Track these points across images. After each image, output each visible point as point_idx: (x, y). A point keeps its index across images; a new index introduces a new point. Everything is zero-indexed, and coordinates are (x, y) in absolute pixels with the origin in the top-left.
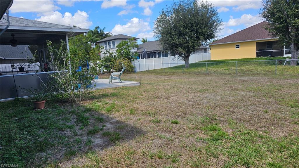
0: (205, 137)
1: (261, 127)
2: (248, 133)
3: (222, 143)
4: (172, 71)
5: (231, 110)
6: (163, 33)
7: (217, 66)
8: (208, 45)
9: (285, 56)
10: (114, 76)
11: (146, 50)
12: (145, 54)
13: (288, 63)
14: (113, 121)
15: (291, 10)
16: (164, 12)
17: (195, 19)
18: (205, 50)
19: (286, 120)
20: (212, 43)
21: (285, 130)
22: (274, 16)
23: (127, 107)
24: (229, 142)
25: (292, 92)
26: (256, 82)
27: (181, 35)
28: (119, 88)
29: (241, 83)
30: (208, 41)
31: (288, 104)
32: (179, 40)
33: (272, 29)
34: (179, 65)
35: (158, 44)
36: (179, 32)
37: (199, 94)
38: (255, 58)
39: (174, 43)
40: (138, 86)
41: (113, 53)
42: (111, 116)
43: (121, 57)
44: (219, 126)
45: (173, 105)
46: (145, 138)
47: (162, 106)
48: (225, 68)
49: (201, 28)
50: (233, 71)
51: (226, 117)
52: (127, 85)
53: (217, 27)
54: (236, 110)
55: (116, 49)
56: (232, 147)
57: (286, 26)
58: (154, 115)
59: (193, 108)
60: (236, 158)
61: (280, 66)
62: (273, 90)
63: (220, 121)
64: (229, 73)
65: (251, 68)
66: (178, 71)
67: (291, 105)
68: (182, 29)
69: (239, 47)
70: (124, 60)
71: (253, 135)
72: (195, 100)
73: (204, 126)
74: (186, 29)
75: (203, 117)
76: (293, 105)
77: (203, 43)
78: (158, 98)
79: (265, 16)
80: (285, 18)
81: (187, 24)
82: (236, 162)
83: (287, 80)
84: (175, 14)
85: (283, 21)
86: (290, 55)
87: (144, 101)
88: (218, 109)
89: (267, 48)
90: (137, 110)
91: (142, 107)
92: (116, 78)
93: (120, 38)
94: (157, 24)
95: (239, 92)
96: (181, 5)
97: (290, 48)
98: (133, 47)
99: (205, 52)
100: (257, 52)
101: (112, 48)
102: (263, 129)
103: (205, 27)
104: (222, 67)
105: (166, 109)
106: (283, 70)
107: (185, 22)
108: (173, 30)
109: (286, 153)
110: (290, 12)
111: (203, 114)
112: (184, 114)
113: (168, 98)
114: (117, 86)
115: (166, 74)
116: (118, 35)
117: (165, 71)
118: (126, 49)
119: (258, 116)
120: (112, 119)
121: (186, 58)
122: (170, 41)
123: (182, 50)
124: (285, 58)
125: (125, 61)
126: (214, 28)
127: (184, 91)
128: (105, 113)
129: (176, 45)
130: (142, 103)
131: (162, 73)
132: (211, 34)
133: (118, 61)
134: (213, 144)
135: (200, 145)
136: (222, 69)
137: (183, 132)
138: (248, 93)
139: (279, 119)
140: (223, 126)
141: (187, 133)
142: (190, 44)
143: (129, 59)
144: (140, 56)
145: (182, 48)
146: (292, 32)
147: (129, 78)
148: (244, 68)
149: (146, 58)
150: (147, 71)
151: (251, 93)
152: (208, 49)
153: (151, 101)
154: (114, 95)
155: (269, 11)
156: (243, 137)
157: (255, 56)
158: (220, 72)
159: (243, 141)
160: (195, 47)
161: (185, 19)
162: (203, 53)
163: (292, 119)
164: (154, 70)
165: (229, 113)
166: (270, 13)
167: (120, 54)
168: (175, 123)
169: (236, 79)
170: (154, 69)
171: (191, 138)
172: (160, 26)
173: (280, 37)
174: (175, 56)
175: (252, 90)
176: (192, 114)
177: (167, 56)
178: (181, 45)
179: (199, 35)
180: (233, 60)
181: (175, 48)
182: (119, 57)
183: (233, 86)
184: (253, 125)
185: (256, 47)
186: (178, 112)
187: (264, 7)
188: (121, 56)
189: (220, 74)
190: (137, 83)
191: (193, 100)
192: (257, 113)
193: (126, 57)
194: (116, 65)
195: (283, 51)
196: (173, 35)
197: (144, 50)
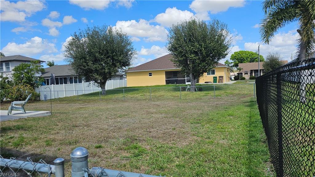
0: (128, 155)
1: (171, 141)
2: (162, 147)
3: (142, 157)
4: (87, 98)
5: (148, 130)
6: (75, 58)
7: (134, 92)
8: (124, 72)
9: (187, 83)
10: (15, 106)
11: (54, 75)
12: (53, 79)
13: (189, 90)
14: (26, 154)
15: (188, 47)
16: (76, 36)
17: (111, 46)
18: (121, 77)
19: (188, 134)
20: (128, 71)
21: (187, 141)
22: (177, 51)
23: (40, 139)
24: (148, 156)
25: (192, 112)
26: (167, 106)
27: (96, 60)
28: (24, 120)
29: (155, 108)
30: (124, 68)
31: (189, 122)
32: (95, 66)
33: (176, 61)
34: (95, 91)
35: (69, 68)
36: (94, 57)
37: (119, 120)
38: (165, 85)
39: (89, 69)
40: (49, 116)
41: (7, 78)
42: (22, 150)
43: (19, 83)
44: (139, 144)
45: (94, 132)
46: (69, 165)
47: (83, 134)
48: (141, 94)
49: (116, 55)
50: (147, 97)
51: (144, 136)
52: (35, 115)
53: (132, 56)
54: (152, 130)
55: (13, 73)
56: (151, 159)
57: (185, 59)
58: (75, 144)
59: (114, 132)
60: (154, 166)
61: (184, 92)
62: (179, 111)
63: (140, 141)
64: (144, 98)
65: (162, 94)
66: (94, 98)
67: (191, 122)
68: (97, 54)
69: (151, 75)
70: (24, 86)
71: (165, 147)
72: (116, 125)
73: (127, 146)
74: (102, 55)
75: (125, 139)
76: (192, 122)
77: (120, 70)
78: (77, 127)
79: (170, 50)
80: (185, 53)
81: (103, 50)
82: (154, 169)
83: (188, 104)
84: (89, 39)
85: (183, 55)
86: (190, 83)
87: (61, 131)
88: (137, 131)
89: (174, 76)
90: (54, 140)
91: (59, 137)
92: (19, 108)
93: (17, 59)
94: (68, 47)
95: (154, 115)
96: (95, 30)
97: (189, 77)
98: (37, 71)
99: (121, 79)
100: (166, 80)
101: (4, 72)
102: (172, 142)
103: (120, 55)
104: (137, 94)
105: (87, 136)
106: (186, 95)
107: (101, 48)
108: (88, 54)
109: (188, 157)
110: (188, 49)
111: (125, 137)
112: (107, 138)
113: (88, 126)
114: (19, 117)
115: (81, 102)
116: (15, 56)
117: (79, 99)
118: (28, 73)
119: (169, 133)
120: (24, 153)
121: (102, 84)
122: (85, 67)
123: (98, 76)
124: (187, 85)
125: (25, 88)
126: (129, 57)
127: (103, 118)
128: (12, 148)
129: (91, 71)
130: (58, 133)
131: (76, 100)
132: (127, 62)
133: (15, 88)
134: (135, 159)
135: (124, 162)
136: (138, 95)
137: (107, 154)
138: (160, 115)
139: (183, 133)
140: (142, 144)
141: (112, 154)
142: (106, 71)
143: (32, 85)
144: (46, 82)
145: (97, 75)
146: (190, 64)
147: (32, 107)
148: (157, 94)
149: (54, 84)
150: (55, 99)
151: (163, 115)
152: (124, 76)
153: (69, 130)
154: (18, 128)
155: (173, 46)
156: (158, 150)
157: (164, 83)
158: (136, 98)
159: (158, 153)
160: (112, 73)
161: (100, 45)
162: (119, 80)
163: (192, 133)
164: (64, 98)
165: (146, 133)
166: (173, 48)
167: (19, 79)
168: (100, 147)
169: (150, 104)
170: (65, 96)
171: (115, 158)
172: (72, 49)
173: (182, 68)
174: (90, 82)
175: (163, 113)
176: (114, 138)
177: (80, 82)
178: (96, 71)
179: (115, 62)
180: (147, 87)
181: (91, 74)
182: (17, 83)
183: (149, 110)
184: (165, 140)
185: (165, 76)
186: (101, 138)
187: (169, 42)
188: (20, 81)
189: (136, 100)
190: (47, 113)
191: (113, 126)
192: (168, 131)
193: (27, 83)
194: (12, 93)
195: (185, 79)
196: (87, 60)
197: (52, 74)
